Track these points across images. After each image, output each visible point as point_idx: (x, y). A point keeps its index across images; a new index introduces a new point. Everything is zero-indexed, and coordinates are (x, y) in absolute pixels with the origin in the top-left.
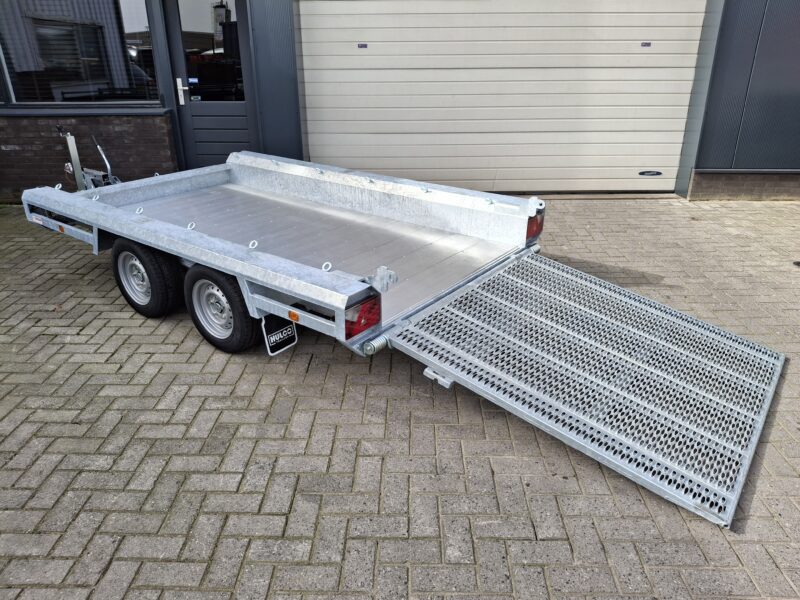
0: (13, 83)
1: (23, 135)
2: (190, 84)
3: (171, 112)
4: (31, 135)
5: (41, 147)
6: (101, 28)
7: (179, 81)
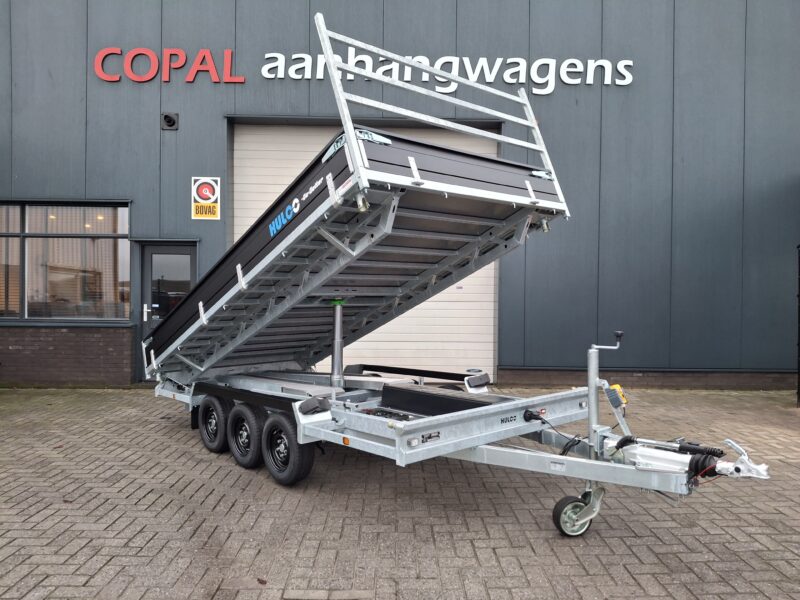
0: (29, 306)
1: (27, 339)
2: (153, 308)
3: (136, 326)
4: (33, 339)
5: (38, 348)
6: (100, 274)
7: (145, 306)
